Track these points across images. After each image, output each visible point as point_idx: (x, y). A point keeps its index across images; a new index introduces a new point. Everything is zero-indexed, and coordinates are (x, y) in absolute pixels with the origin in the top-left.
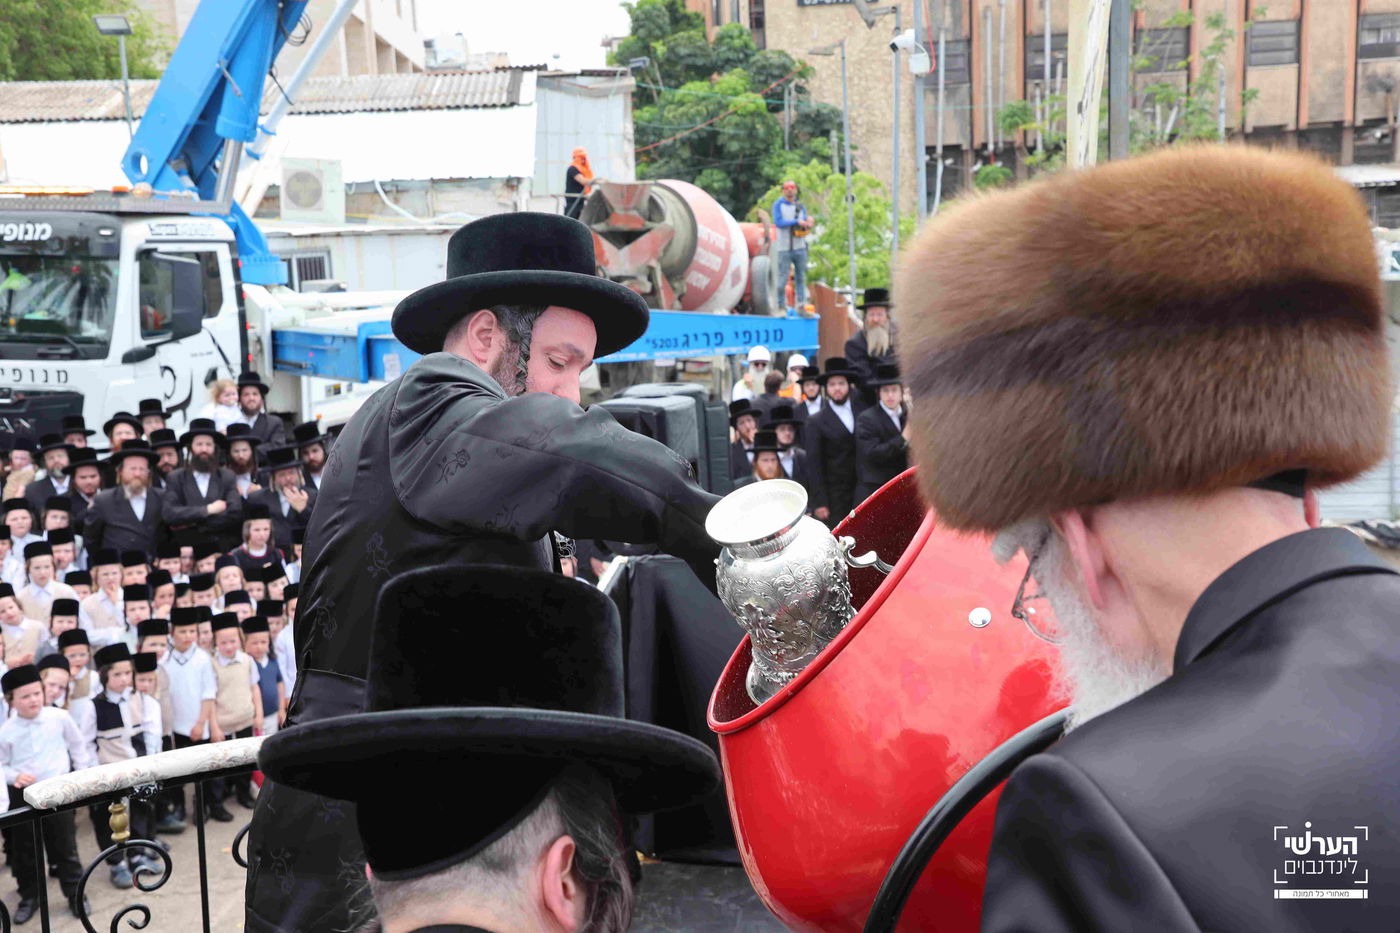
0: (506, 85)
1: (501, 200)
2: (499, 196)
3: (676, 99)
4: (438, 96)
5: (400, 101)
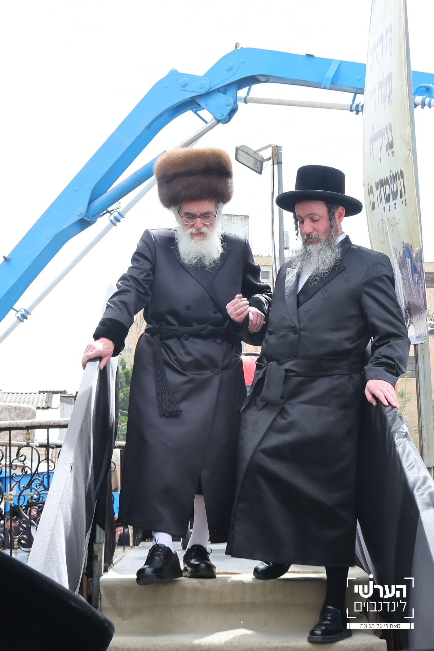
0: (45, 399)
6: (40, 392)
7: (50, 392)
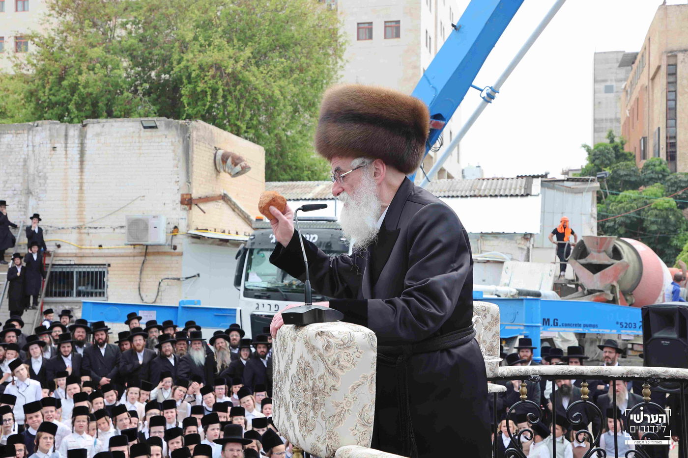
0: (523, 185)
1: (520, 246)
2: (519, 244)
3: (617, 200)
4: (485, 190)
5: (464, 192)
6: (518, 177)
7: (530, 176)
